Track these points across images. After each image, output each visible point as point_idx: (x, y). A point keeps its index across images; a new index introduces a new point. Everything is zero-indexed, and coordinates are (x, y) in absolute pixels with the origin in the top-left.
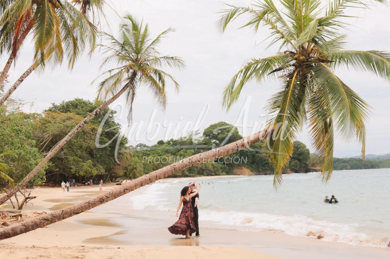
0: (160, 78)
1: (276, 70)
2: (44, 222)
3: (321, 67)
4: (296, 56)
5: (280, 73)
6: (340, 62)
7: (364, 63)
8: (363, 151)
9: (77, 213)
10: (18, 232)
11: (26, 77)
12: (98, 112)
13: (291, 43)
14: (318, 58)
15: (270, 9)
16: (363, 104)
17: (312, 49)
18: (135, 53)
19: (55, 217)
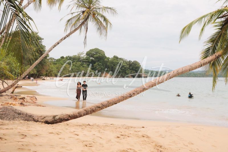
0: (105, 20)
2: (97, 109)
9: (116, 104)
18: (88, 3)
19: (103, 105)
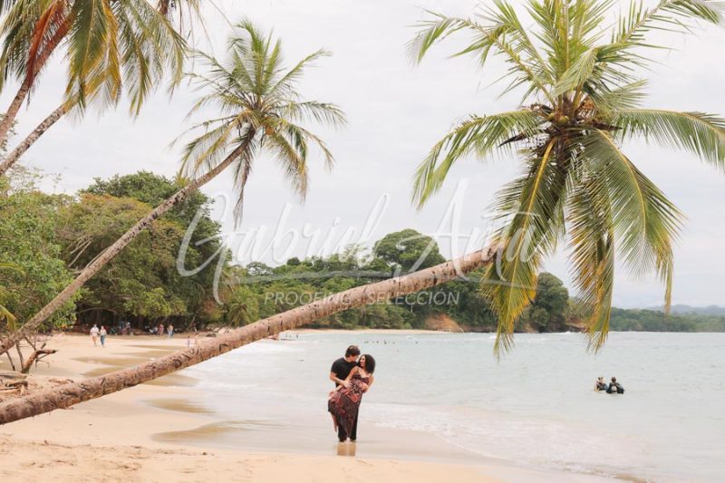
0: (299, 142)
1: (513, 139)
2: (68, 399)
3: (597, 138)
4: (552, 114)
5: (522, 145)
6: (633, 130)
7: (678, 134)
8: (668, 298)
9: (130, 385)
10: (19, 414)
11: (48, 127)
12: (179, 199)
13: (544, 90)
14: (594, 121)
15: (508, 24)
16: (672, 211)
17: (583, 104)
18: (253, 92)
19: (88, 390)
